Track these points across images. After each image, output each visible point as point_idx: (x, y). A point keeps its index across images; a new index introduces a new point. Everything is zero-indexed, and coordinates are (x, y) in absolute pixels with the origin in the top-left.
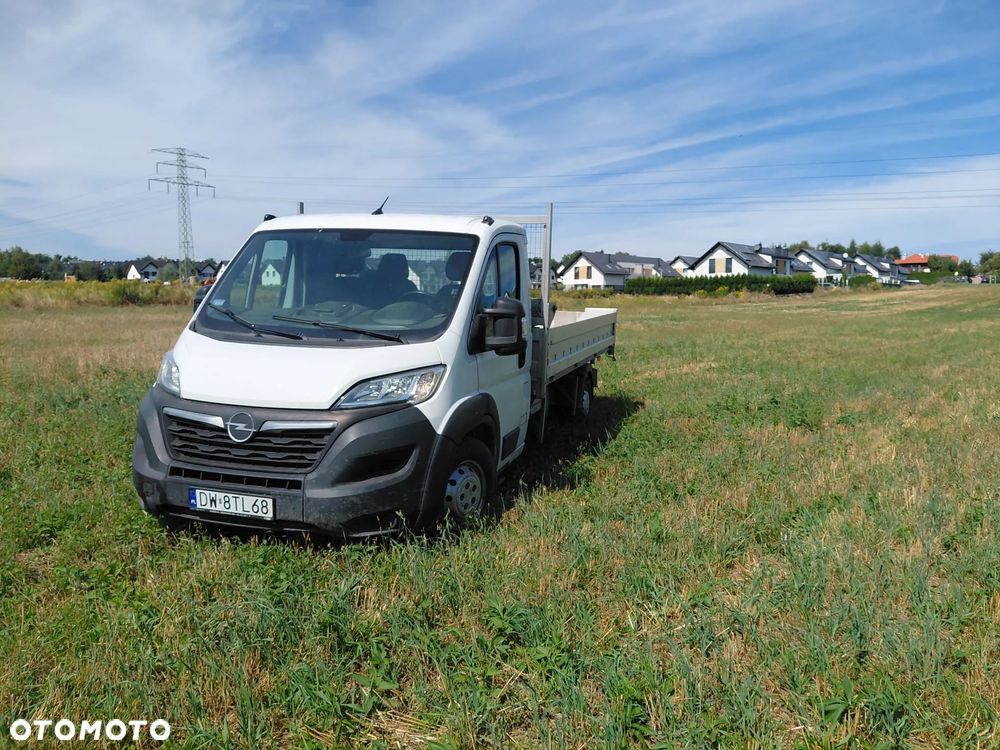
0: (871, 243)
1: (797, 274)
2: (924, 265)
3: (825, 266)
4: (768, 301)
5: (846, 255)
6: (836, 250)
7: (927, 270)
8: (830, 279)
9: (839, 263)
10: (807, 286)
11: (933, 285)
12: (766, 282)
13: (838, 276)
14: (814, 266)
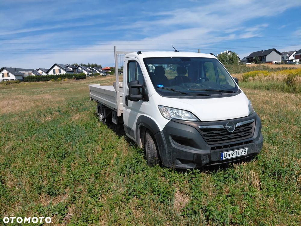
0: (94, 64)
1: (80, 73)
2: (109, 70)
3: (86, 71)
4: (74, 82)
5: (91, 67)
6: (89, 66)
7: (110, 71)
8: (88, 74)
9: (90, 70)
10: (83, 77)
11: (113, 75)
12: (73, 76)
13: (90, 74)
14: (83, 71)
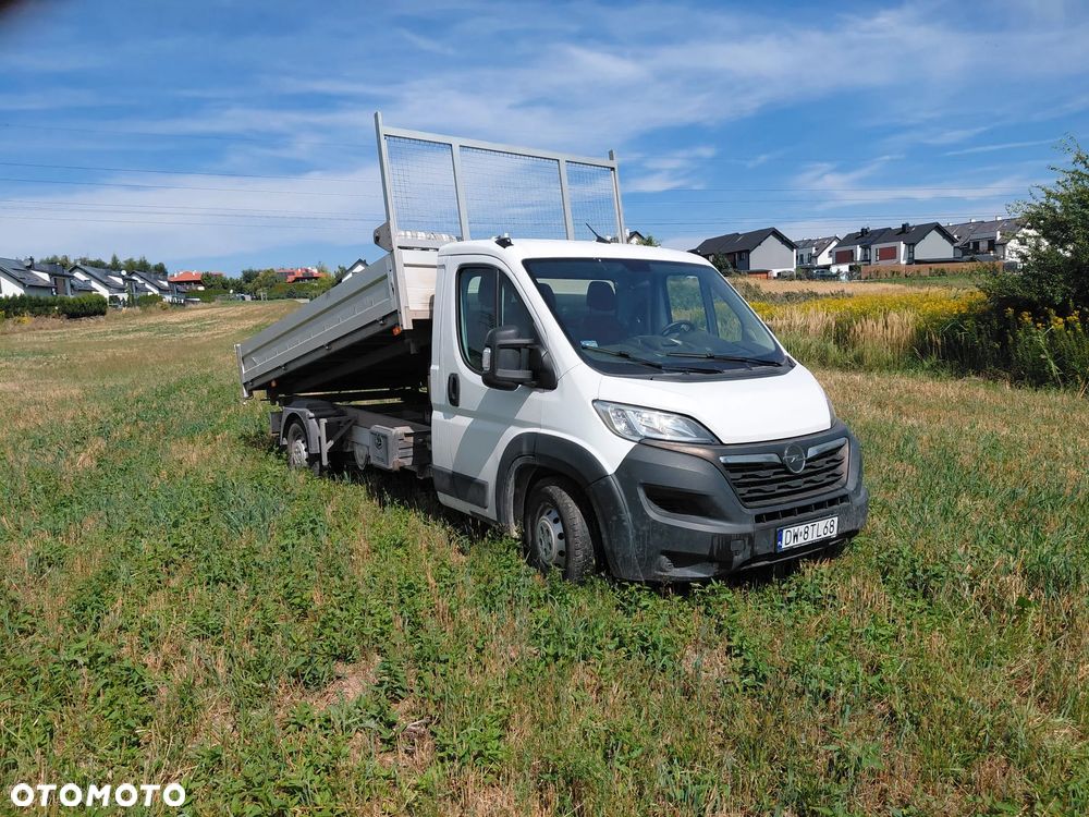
0: (137, 259)
1: (81, 295)
2: (198, 283)
3: (106, 285)
4: (61, 327)
5: (124, 273)
6: (115, 267)
7: (201, 288)
8: (114, 299)
9: (120, 281)
10: (96, 309)
11: (213, 304)
12: (53, 305)
13: (123, 296)
14: (94, 285)
